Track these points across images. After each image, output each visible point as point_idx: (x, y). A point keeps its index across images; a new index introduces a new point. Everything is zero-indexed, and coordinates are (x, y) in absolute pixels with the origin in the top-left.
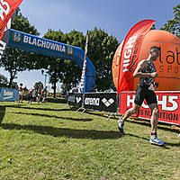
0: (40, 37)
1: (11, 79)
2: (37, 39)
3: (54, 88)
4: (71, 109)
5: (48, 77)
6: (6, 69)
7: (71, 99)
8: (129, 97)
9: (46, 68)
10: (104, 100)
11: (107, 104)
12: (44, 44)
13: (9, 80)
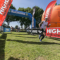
0: (17, 10)
1: (8, 25)
2: (16, 11)
3: (22, 27)
4: (28, 34)
5: (20, 24)
6: (6, 22)
7: (28, 31)
8: (48, 30)
9: (19, 21)
10: (39, 31)
11: (40, 32)
12: (18, 13)
13: (7, 25)
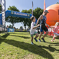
0: (20, 12)
3: (25, 28)
6: (11, 23)
9: (23, 22)
12: (20, 14)
